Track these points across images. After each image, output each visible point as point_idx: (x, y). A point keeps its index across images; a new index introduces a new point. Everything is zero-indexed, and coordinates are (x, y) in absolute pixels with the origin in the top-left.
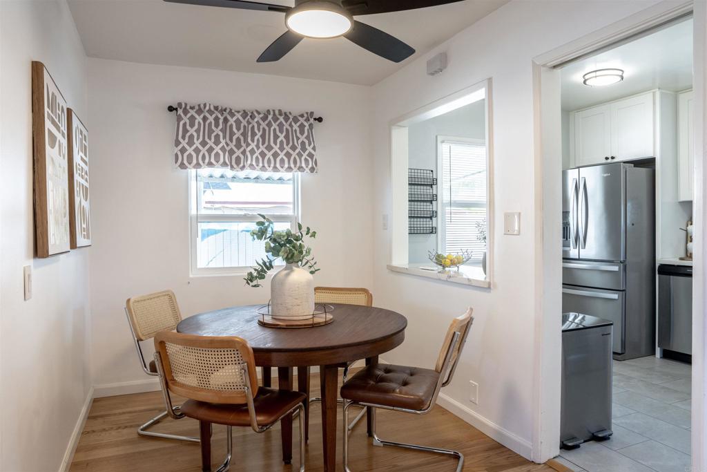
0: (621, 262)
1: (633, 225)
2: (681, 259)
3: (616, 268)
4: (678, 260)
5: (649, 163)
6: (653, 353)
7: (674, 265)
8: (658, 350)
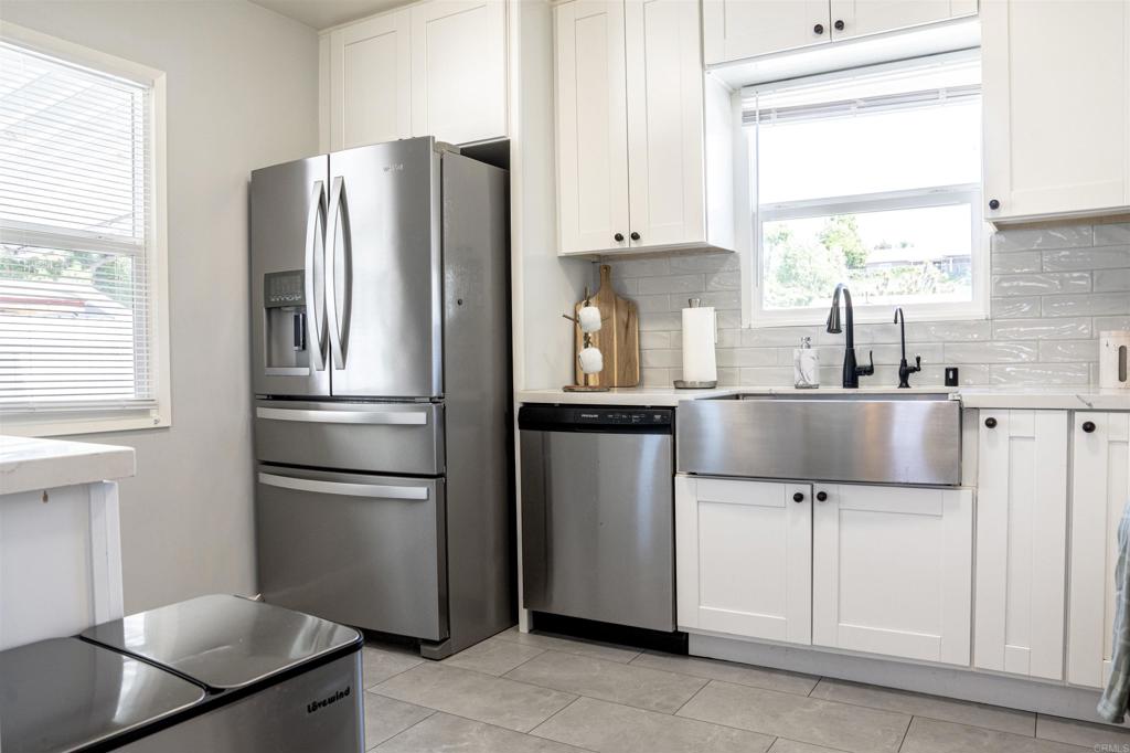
0: (432, 400)
1: (459, 303)
2: (568, 389)
3: (419, 418)
4: (561, 392)
5: (496, 156)
6: (514, 621)
7: (552, 405)
8: (524, 615)
